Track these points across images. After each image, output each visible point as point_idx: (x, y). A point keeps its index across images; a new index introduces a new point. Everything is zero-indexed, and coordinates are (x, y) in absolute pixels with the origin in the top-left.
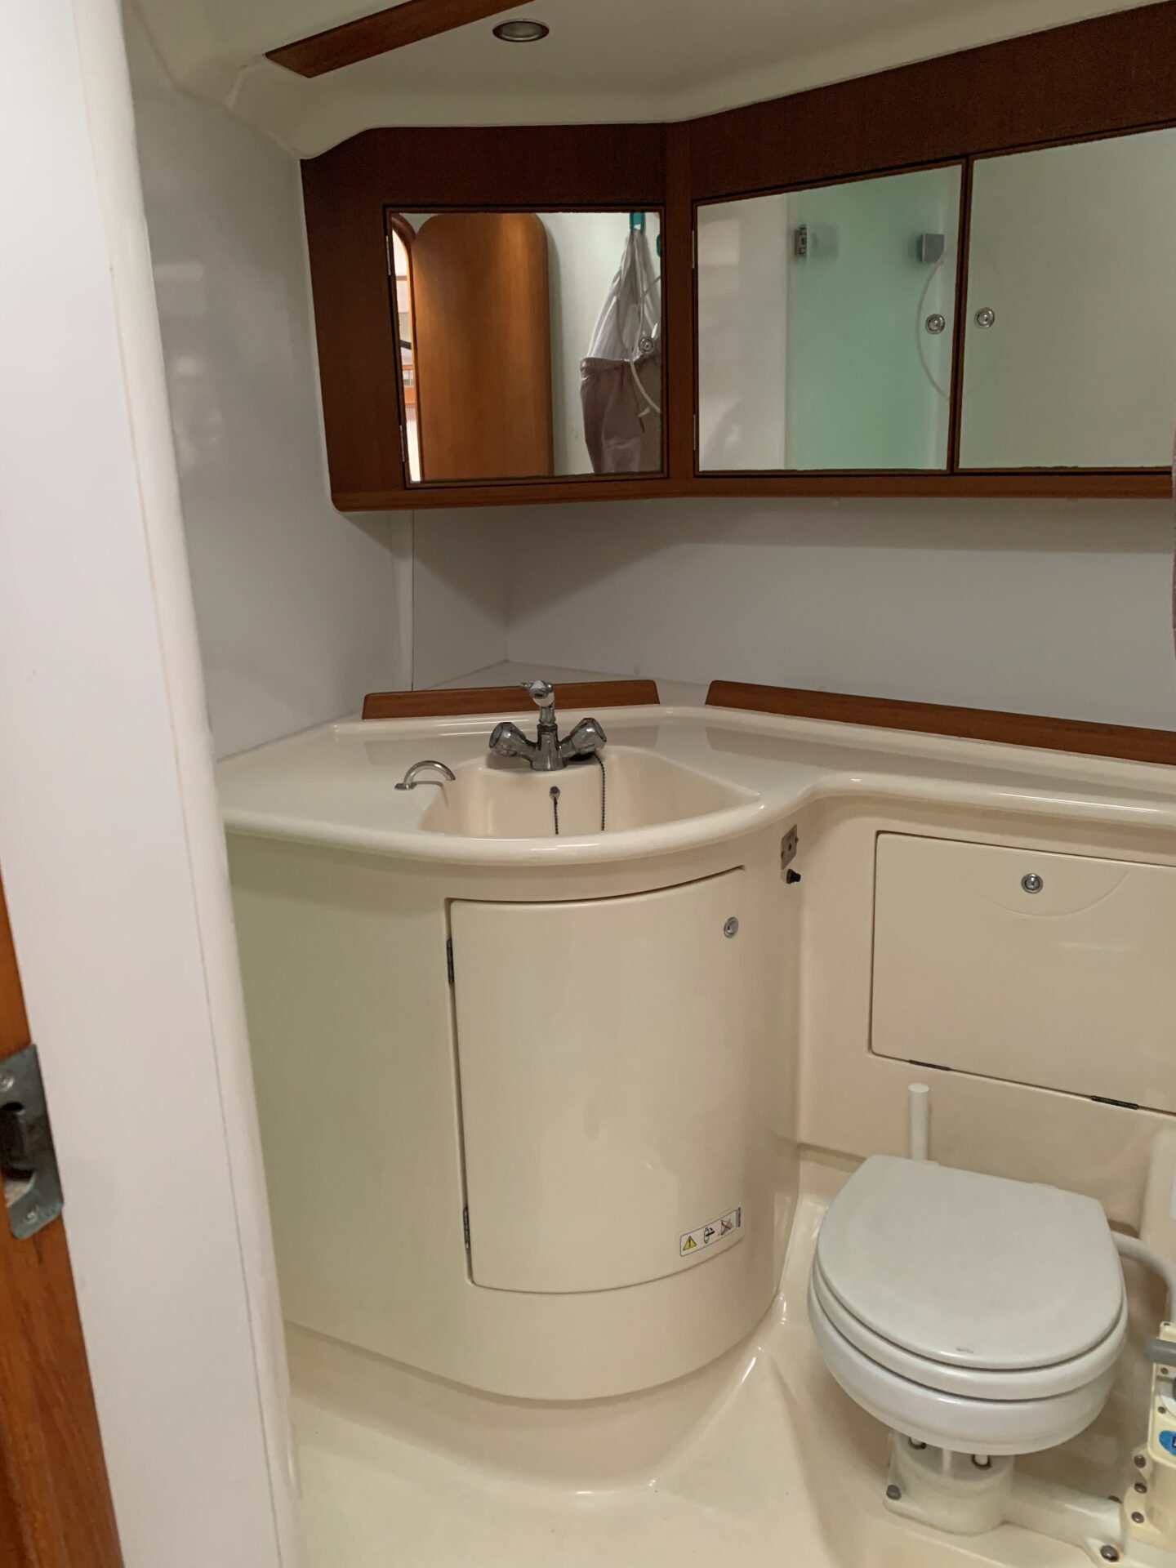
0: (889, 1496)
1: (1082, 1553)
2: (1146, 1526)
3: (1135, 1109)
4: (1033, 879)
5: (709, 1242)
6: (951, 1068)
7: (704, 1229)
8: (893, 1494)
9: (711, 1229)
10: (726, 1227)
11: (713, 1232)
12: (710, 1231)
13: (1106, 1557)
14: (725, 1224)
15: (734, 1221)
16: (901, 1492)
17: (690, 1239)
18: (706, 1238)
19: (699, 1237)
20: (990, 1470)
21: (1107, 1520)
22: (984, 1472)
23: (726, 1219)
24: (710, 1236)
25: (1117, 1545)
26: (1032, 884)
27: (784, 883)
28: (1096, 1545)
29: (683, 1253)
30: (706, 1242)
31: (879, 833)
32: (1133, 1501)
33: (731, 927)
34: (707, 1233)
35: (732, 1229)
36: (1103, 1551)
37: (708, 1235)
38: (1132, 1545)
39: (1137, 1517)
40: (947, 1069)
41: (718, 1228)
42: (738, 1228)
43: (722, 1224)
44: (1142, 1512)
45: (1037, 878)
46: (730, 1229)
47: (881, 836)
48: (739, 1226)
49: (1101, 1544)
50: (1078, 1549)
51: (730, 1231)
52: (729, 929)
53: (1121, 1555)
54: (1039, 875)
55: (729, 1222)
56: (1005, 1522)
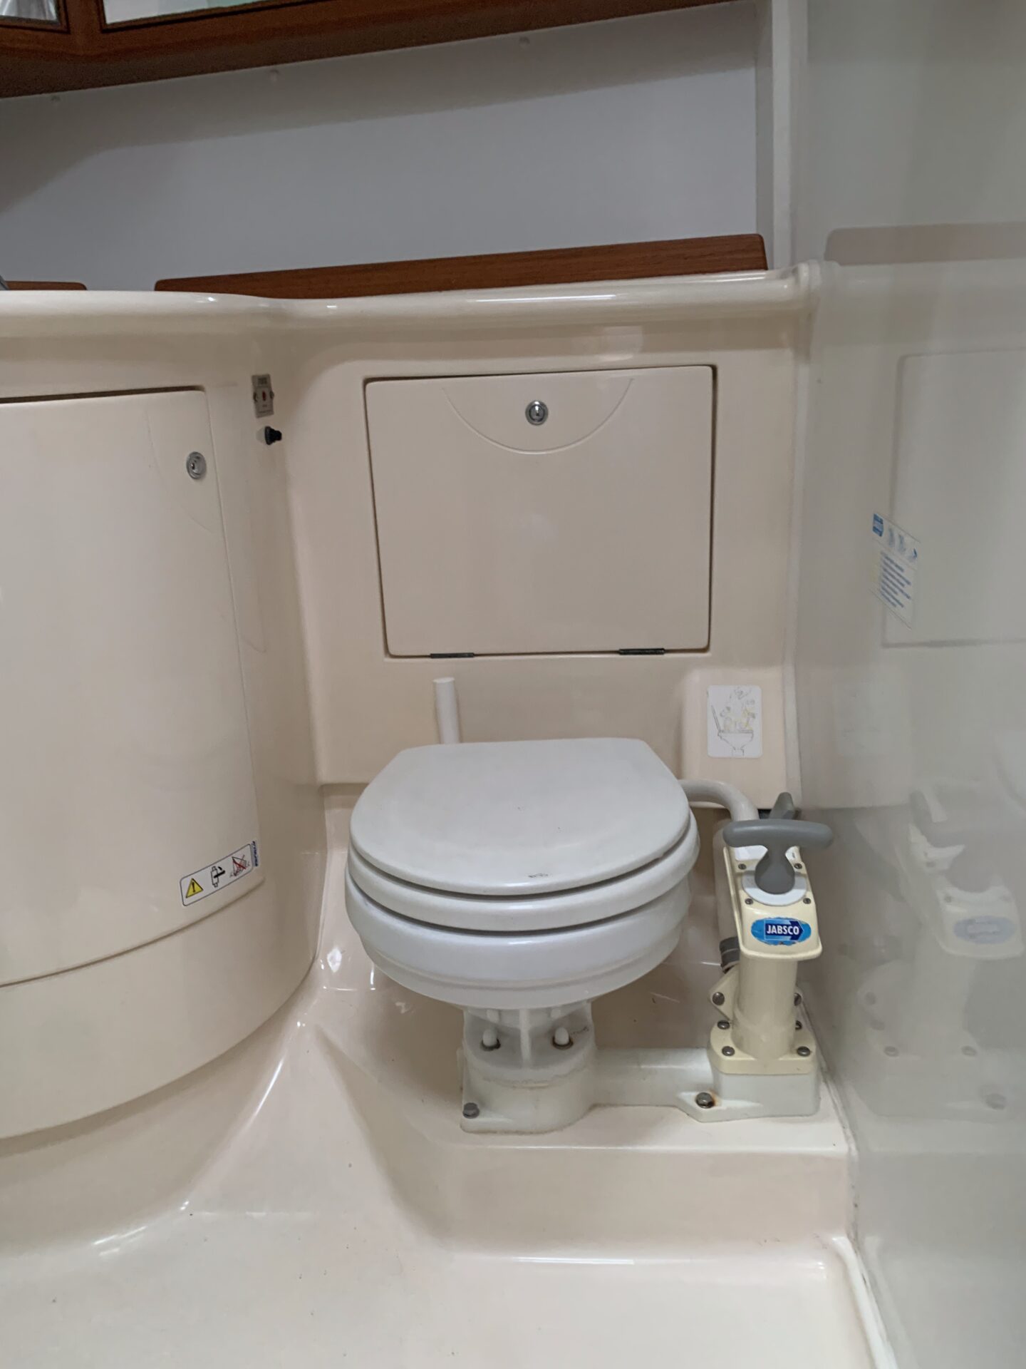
0: (466, 1115)
1: (677, 1110)
2: (739, 1056)
3: (662, 654)
4: (537, 408)
5: (220, 885)
6: (475, 653)
7: (210, 869)
8: (471, 1112)
9: (220, 868)
10: (240, 865)
11: (223, 872)
12: (219, 871)
13: (702, 1105)
14: (238, 861)
15: (248, 858)
16: (479, 1107)
17: (193, 883)
18: (215, 880)
19: (205, 879)
20: (574, 1047)
21: (698, 1067)
22: (566, 1052)
23: (239, 855)
24: (220, 877)
25: (711, 1090)
26: (537, 415)
27: (262, 444)
28: (690, 1097)
29: (187, 901)
30: (215, 885)
31: (367, 381)
32: (720, 1038)
33: (196, 464)
34: (215, 873)
35: (248, 869)
36: (698, 1101)
37: (217, 876)
38: (727, 1083)
39: (727, 1051)
40: (471, 655)
41: (229, 867)
42: (255, 868)
43: (234, 862)
44: (731, 1045)
45: (542, 406)
46: (244, 868)
47: (370, 385)
48: (256, 865)
49: (694, 1094)
50: (672, 1109)
51: (245, 871)
52: (193, 468)
53: (717, 1099)
54: (543, 401)
55: (242, 860)
56: (594, 1106)
